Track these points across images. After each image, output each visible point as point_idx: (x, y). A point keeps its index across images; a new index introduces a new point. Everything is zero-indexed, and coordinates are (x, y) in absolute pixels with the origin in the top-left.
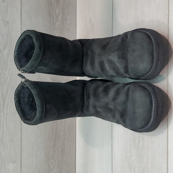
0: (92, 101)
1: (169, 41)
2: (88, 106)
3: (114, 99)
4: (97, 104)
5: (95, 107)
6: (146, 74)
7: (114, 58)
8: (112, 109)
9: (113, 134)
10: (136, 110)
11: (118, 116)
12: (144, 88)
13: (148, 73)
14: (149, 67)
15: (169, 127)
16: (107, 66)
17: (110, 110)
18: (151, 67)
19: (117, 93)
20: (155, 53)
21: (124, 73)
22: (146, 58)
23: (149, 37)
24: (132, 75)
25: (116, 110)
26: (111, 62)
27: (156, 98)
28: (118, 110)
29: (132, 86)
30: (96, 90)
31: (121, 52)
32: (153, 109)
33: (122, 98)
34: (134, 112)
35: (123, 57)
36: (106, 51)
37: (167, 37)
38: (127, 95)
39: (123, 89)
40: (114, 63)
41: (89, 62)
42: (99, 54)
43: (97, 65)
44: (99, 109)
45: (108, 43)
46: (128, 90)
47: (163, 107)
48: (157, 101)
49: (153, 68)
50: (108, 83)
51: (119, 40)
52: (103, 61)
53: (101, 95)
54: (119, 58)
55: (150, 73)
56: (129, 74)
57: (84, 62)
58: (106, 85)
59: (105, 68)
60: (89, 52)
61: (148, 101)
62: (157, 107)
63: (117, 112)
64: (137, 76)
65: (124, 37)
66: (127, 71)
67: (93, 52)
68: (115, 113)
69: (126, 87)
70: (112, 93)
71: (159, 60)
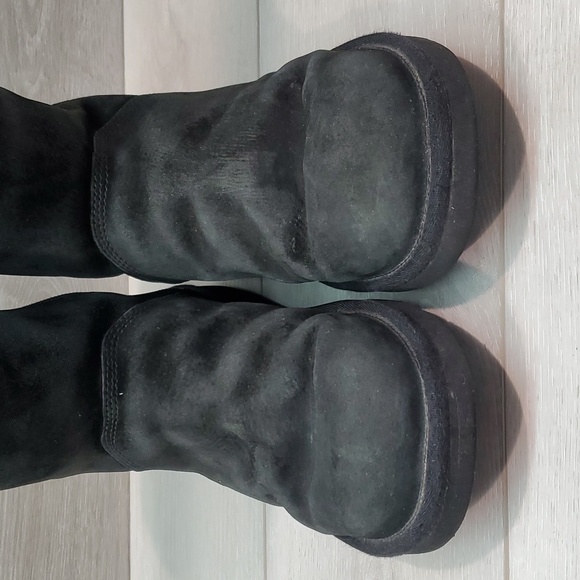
0: (136, 399)
1: (508, 93)
2: (121, 425)
3: (244, 388)
4: (165, 413)
5: (154, 428)
6: (390, 265)
7: (239, 181)
8: (236, 437)
9: (271, 542)
10: (342, 452)
11: (265, 473)
12: (385, 335)
13: (398, 256)
14: (400, 227)
15: (515, 530)
16: (208, 224)
17: (229, 442)
18: (413, 229)
19: (259, 357)
20: (429, 151)
21: (288, 260)
22: (385, 178)
23: (400, 71)
24: (324, 268)
25: (255, 441)
26: (224, 205)
27: (441, 386)
28: (264, 445)
29: (323, 326)
30: (158, 343)
31: (274, 154)
32: (426, 446)
33: (278, 383)
34: (335, 461)
35: (282, 178)
36: (203, 148)
37: (494, 75)
38: (304, 369)
39: (287, 336)
40: (241, 211)
41: (118, 206)
42: (169, 167)
43: (159, 218)
44: (179, 439)
45: (218, 114)
46: (309, 342)
47: (474, 435)
48: (444, 406)
49: (421, 231)
50: (224, 309)
51: (267, 97)
52: (187, 198)
53: (182, 370)
54: (262, 183)
55: (408, 258)
56: (311, 264)
57: (95, 203)
58: (209, 317)
59: (201, 234)
60: (122, 158)
61: (397, 402)
62: (447, 434)
63: (258, 451)
64: (351, 273)
65: (290, 82)
66: (299, 251)
67: (138, 156)
68: (252, 457)
69: (297, 330)
70: (232, 360)
71: (452, 190)
